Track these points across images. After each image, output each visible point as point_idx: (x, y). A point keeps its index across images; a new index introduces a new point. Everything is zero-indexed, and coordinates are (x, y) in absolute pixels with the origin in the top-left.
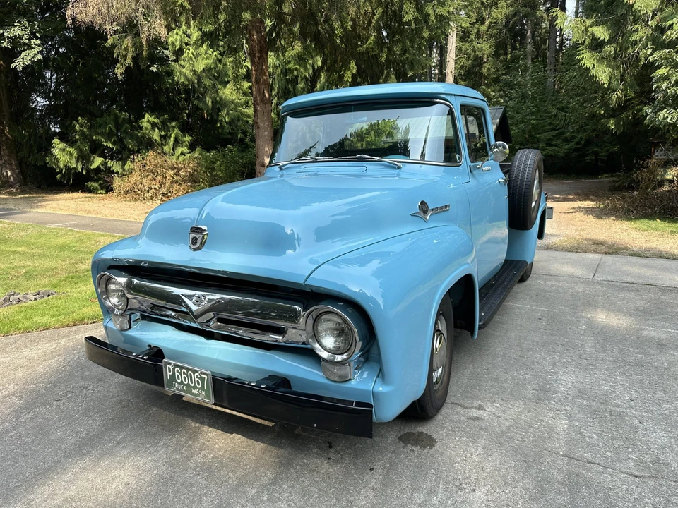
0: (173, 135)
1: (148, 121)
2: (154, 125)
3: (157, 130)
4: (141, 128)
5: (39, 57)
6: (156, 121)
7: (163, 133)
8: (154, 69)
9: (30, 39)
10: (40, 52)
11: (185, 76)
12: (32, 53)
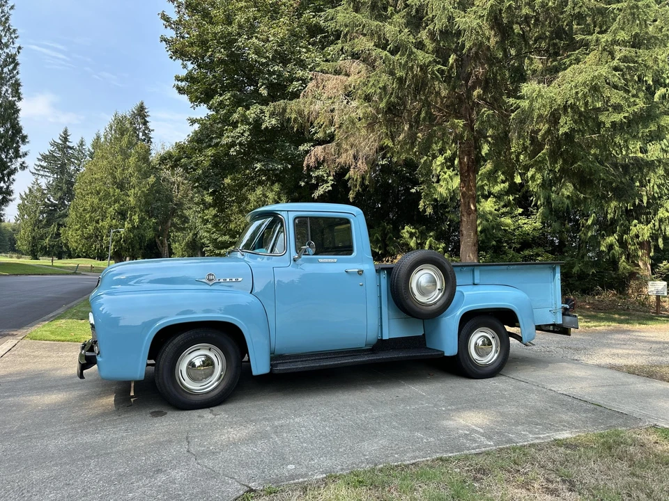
0: (427, 243)
1: (408, 232)
2: (412, 235)
3: (414, 238)
4: (402, 237)
5: (330, 188)
6: (413, 231)
7: (419, 242)
8: (413, 191)
9: (327, 177)
10: (332, 185)
11: (441, 194)
12: (325, 185)
